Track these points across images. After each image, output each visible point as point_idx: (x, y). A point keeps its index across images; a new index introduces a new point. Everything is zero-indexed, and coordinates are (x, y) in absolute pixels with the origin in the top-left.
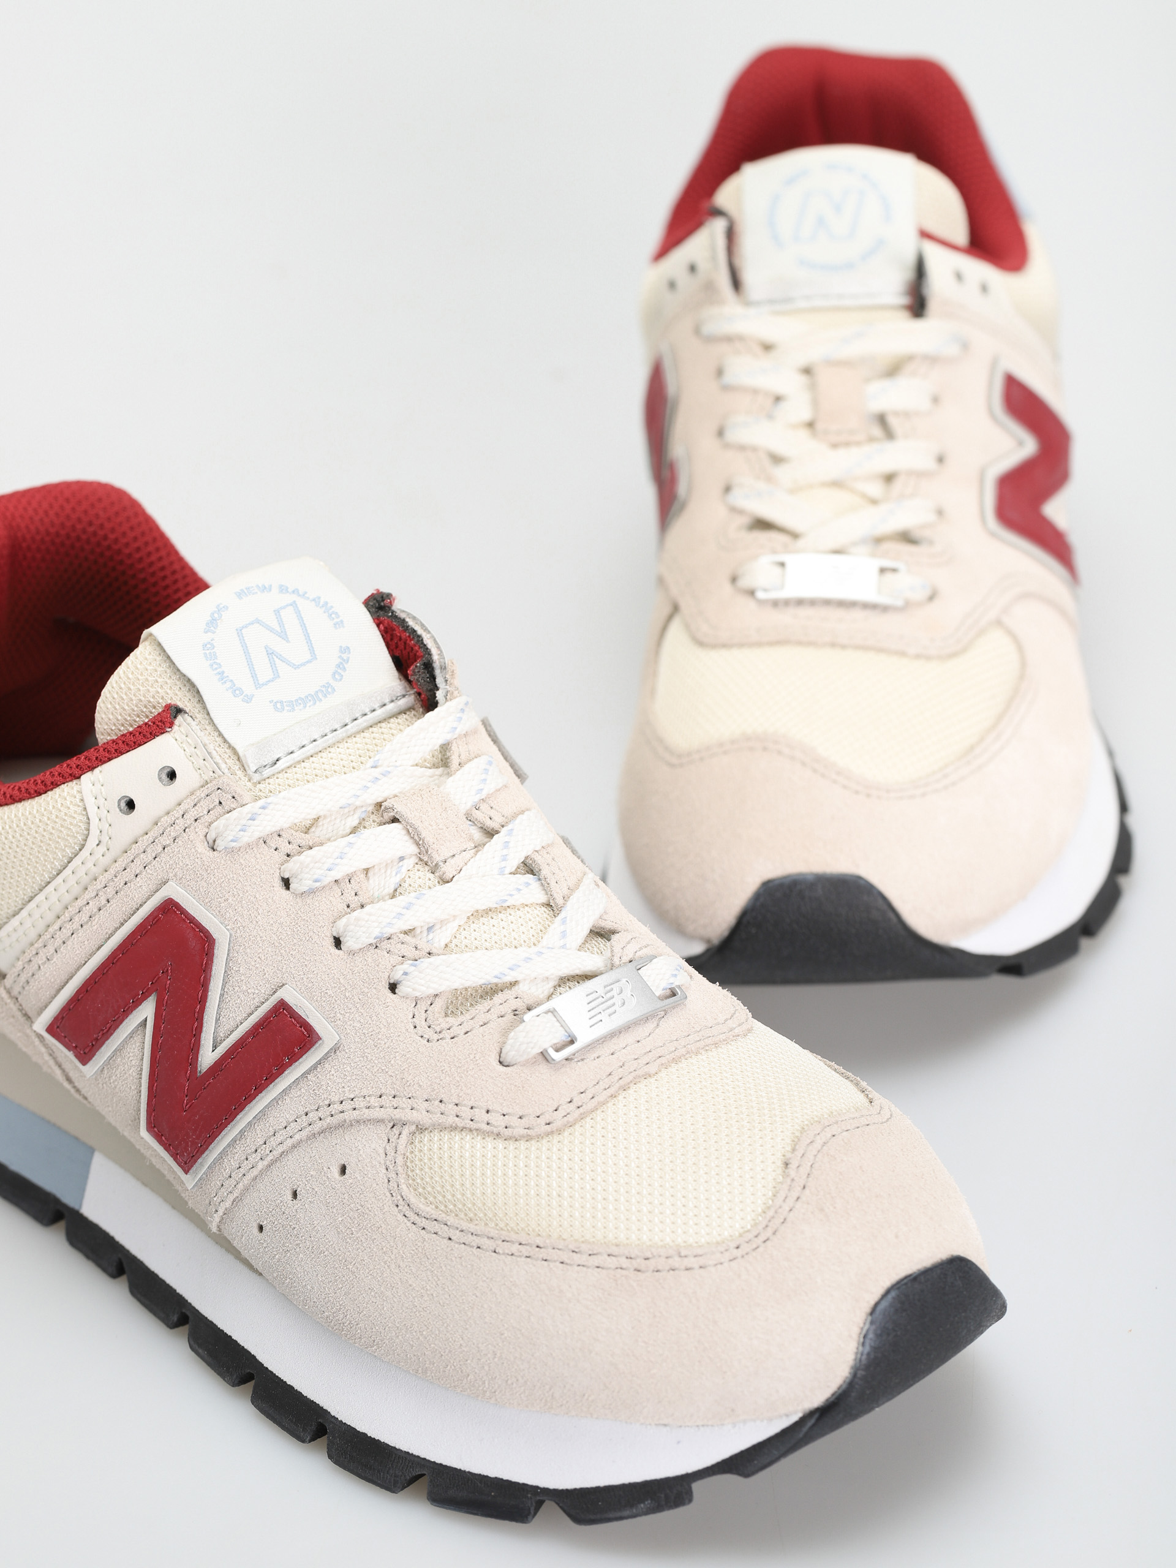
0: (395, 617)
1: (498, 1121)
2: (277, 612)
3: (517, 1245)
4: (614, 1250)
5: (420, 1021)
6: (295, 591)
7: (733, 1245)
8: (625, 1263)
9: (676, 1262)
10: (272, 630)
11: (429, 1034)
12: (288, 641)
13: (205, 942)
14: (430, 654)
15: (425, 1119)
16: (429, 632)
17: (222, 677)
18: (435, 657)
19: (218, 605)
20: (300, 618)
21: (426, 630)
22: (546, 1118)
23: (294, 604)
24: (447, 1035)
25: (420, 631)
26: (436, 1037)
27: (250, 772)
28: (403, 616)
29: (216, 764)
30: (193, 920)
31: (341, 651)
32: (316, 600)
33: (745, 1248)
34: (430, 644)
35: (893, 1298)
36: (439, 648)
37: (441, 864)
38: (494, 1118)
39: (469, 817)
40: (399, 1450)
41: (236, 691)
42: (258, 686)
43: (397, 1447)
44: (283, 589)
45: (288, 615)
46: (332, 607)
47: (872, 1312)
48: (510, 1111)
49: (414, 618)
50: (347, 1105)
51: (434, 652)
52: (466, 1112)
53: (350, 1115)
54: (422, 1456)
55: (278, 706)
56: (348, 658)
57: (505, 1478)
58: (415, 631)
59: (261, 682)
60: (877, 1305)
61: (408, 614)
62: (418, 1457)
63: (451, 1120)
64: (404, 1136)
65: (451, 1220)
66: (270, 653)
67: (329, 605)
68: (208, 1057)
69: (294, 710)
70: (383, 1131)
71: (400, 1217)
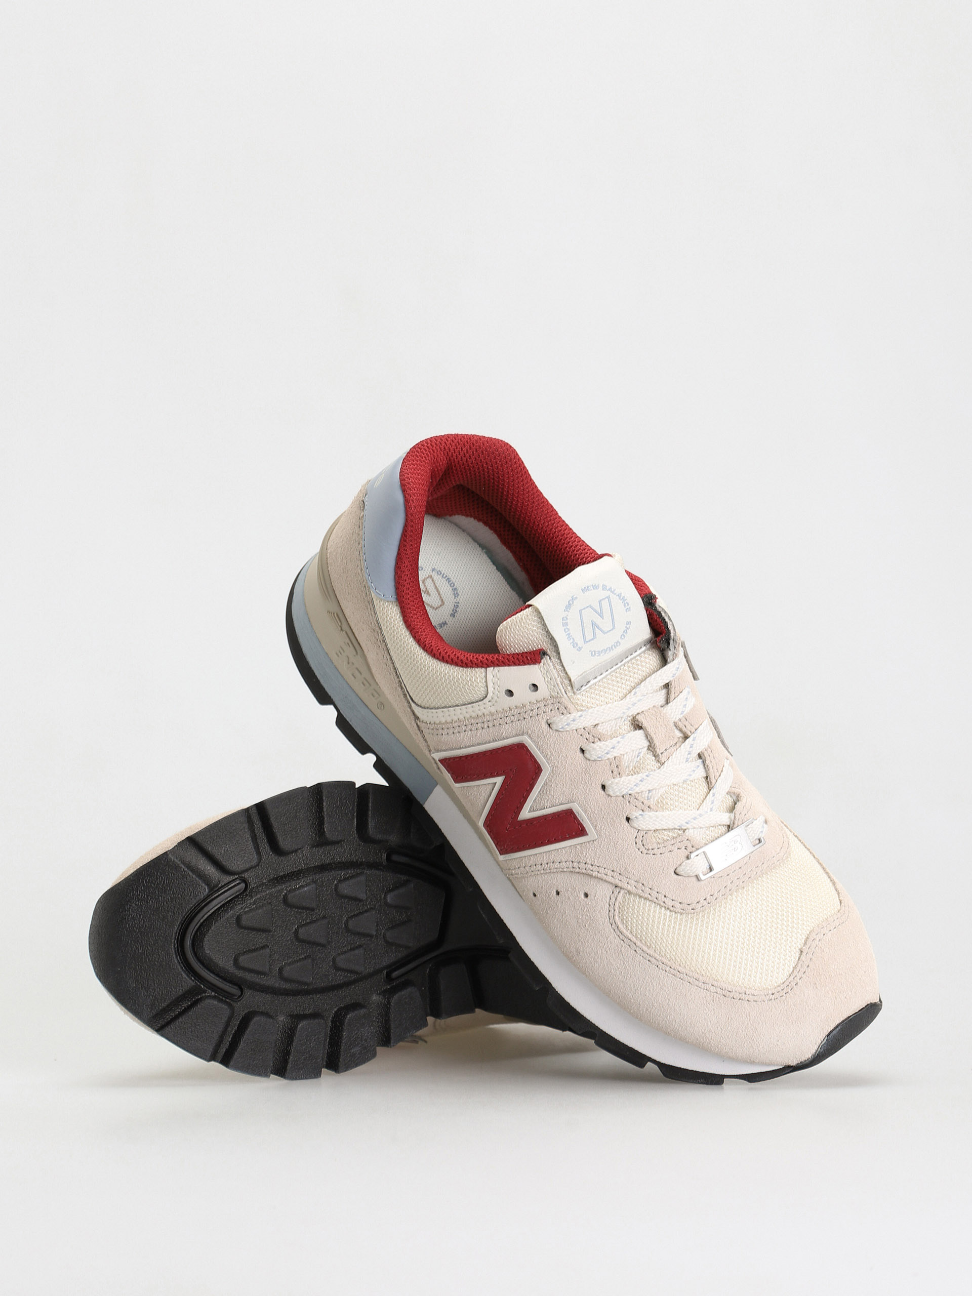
0: (656, 609)
1: (669, 903)
2: (600, 602)
3: (669, 967)
4: (715, 983)
5: (639, 841)
6: (610, 589)
7: (770, 992)
8: (719, 990)
9: (743, 996)
10: (596, 612)
11: (642, 849)
12: (603, 619)
13: (537, 770)
14: (669, 633)
15: (633, 889)
16: (671, 621)
17: (569, 636)
18: (672, 635)
19: (573, 596)
20: (610, 605)
21: (670, 620)
22: (693, 906)
23: (608, 598)
24: (651, 852)
25: (667, 620)
26: (645, 852)
27: (575, 690)
28: (660, 610)
29: (560, 690)
30: (532, 756)
31: (627, 624)
32: (619, 596)
33: (777, 995)
34: (670, 627)
35: (839, 1030)
36: (674, 630)
37: (660, 755)
38: (667, 900)
39: (676, 725)
40: (585, 1018)
41: (575, 645)
42: (585, 642)
43: (584, 1016)
44: (604, 588)
45: (605, 604)
46: (626, 599)
47: (828, 1035)
48: (676, 899)
49: (665, 612)
50: (595, 868)
51: (672, 632)
52: (654, 894)
53: (595, 874)
54: (596, 1025)
55: (593, 654)
56: (629, 627)
57: (636, 1049)
58: (665, 620)
59: (587, 640)
60: (831, 1032)
61: (663, 609)
62: (594, 1024)
63: (647, 895)
64: (621, 894)
65: (638, 943)
66: (593, 624)
67: (625, 598)
68: (526, 814)
69: (600, 655)
70: (611, 888)
71: (612, 930)
